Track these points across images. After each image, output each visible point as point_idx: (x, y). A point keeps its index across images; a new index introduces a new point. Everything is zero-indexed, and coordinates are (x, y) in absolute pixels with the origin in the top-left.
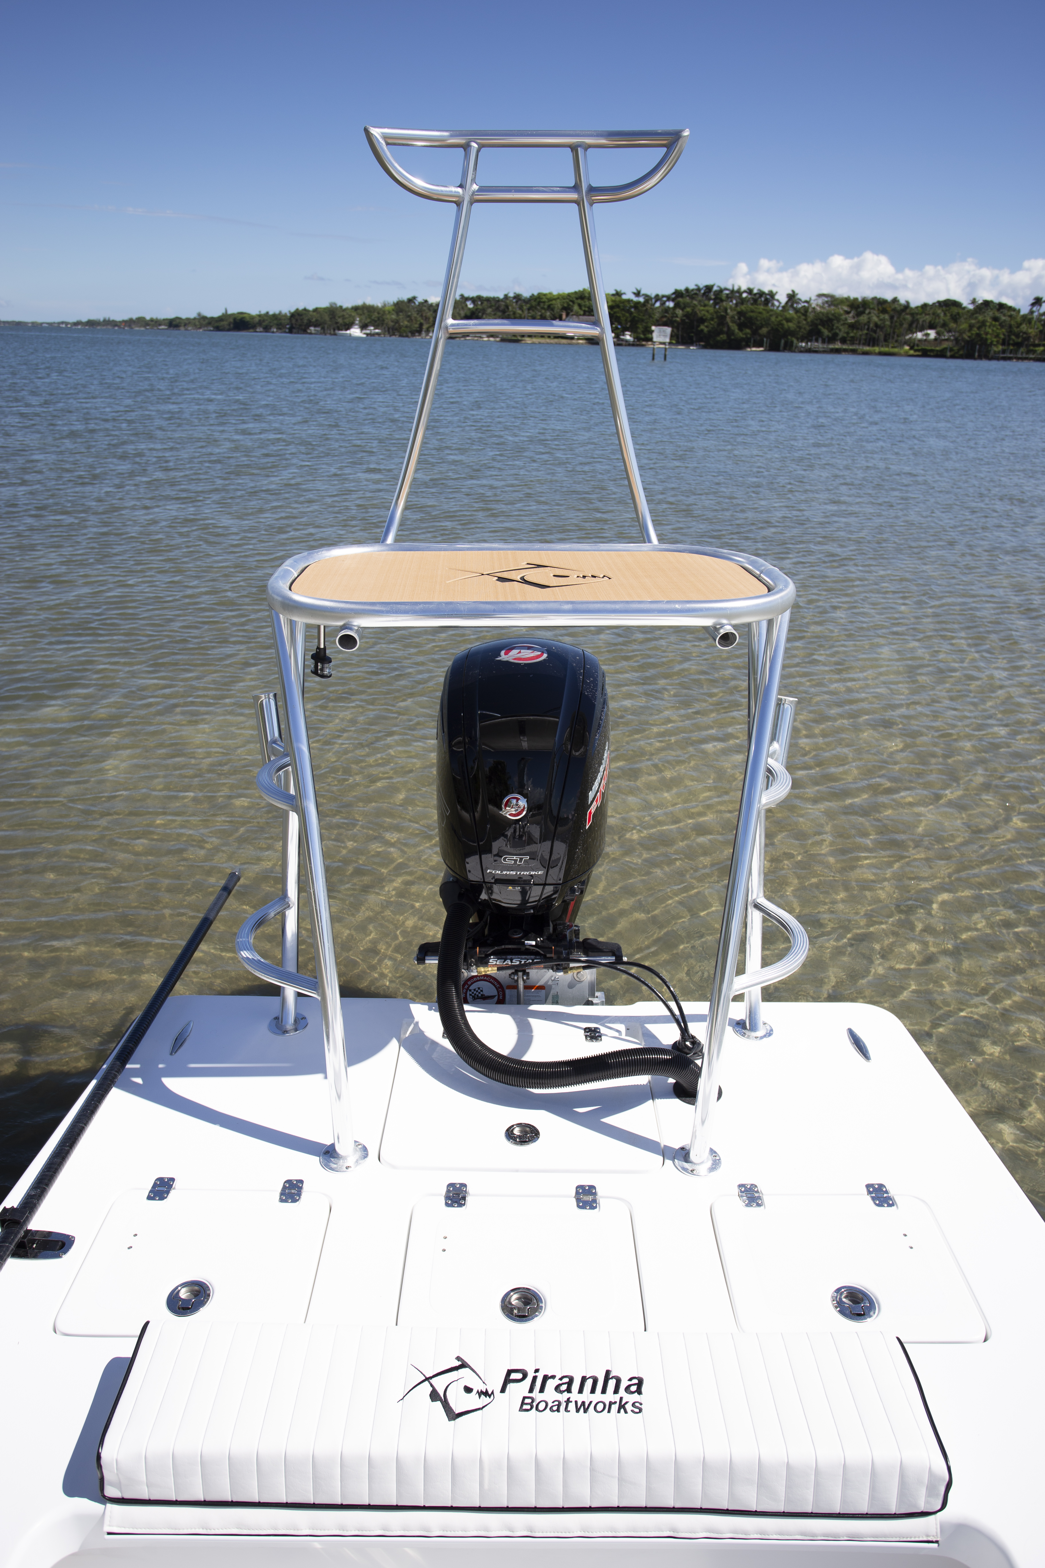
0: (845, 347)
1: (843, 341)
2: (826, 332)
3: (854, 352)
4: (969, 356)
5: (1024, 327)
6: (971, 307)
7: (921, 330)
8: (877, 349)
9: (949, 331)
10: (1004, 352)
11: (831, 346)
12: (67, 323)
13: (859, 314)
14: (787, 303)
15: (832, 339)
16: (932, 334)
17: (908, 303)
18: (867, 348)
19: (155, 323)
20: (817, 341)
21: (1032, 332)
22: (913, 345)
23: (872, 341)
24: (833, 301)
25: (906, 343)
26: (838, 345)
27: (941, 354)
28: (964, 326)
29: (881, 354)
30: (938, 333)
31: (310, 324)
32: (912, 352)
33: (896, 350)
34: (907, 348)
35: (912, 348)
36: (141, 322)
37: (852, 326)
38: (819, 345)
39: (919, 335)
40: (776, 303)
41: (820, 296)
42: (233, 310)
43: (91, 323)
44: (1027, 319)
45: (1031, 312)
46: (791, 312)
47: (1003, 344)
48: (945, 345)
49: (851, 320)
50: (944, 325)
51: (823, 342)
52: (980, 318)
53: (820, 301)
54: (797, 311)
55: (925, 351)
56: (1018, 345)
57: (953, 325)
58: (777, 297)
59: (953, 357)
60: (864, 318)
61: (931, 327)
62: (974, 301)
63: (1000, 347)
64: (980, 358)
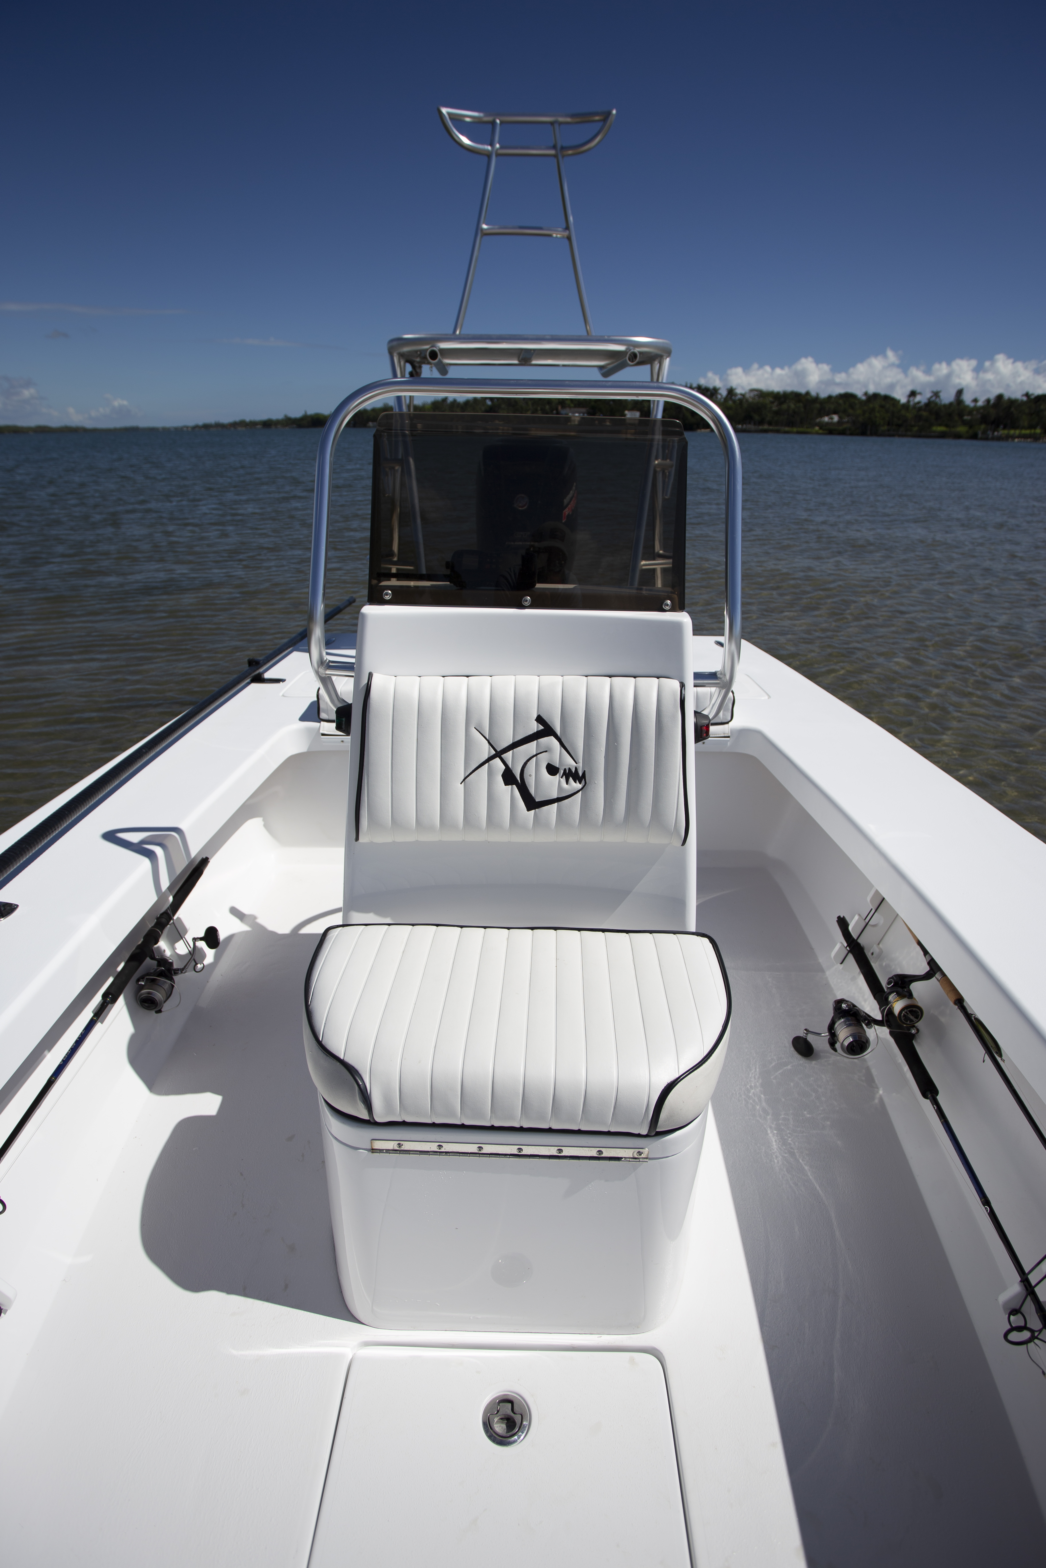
0: (771, 428)
1: (770, 424)
2: (756, 417)
3: (778, 431)
4: (863, 433)
5: (903, 412)
6: (864, 398)
7: (827, 415)
8: (795, 430)
9: (848, 415)
10: (889, 430)
11: (761, 427)
12: (187, 427)
13: (781, 403)
14: (727, 396)
15: (761, 422)
16: (836, 418)
17: (818, 394)
18: (787, 429)
19: (252, 424)
20: (750, 423)
21: (909, 415)
22: (822, 426)
23: (791, 424)
24: (761, 394)
25: (817, 424)
26: (766, 427)
27: (842, 433)
28: (859, 412)
29: (798, 433)
30: (840, 418)
31: (369, 419)
32: (821, 431)
33: (809, 430)
34: (817, 428)
35: (821, 428)
36: (242, 423)
37: (777, 413)
38: (751, 427)
39: (826, 419)
40: (719, 397)
41: (752, 390)
42: (311, 411)
43: (206, 427)
44: (906, 406)
45: (908, 402)
46: (730, 403)
47: (889, 424)
48: (845, 426)
49: (775, 408)
50: (845, 411)
51: (755, 424)
52: (871, 406)
53: (752, 394)
54: (734, 402)
55: (830, 430)
56: (899, 426)
57: (850, 411)
58: (720, 391)
59: (852, 434)
60: (785, 406)
61: (835, 413)
62: (866, 394)
63: (886, 428)
64: (871, 435)
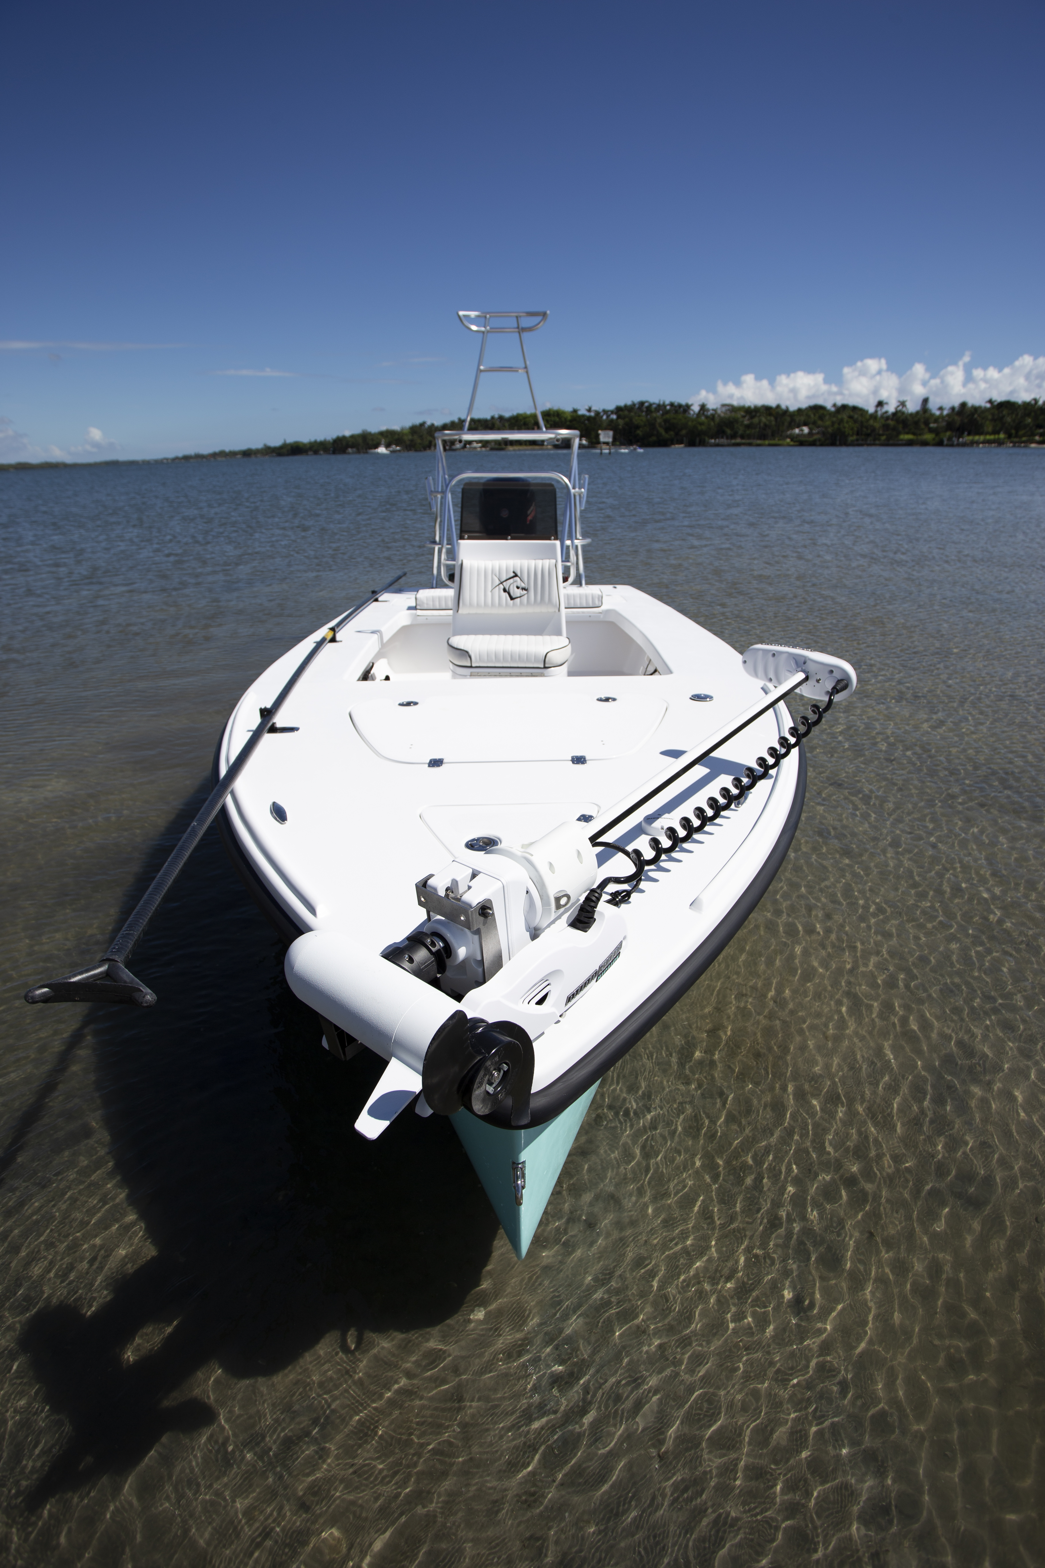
0: (743, 441)
1: (742, 437)
2: (729, 431)
3: (750, 445)
4: (833, 444)
5: (871, 422)
6: (833, 409)
7: (798, 427)
8: (767, 442)
9: (818, 427)
10: (857, 440)
11: (733, 441)
12: (167, 459)
13: (752, 417)
14: (699, 412)
15: (734, 436)
16: (806, 430)
17: (787, 408)
18: (759, 442)
19: (233, 454)
20: (722, 437)
21: (877, 425)
22: (793, 438)
23: (763, 437)
24: (733, 409)
25: (788, 437)
26: (738, 440)
27: (813, 444)
28: (828, 423)
29: (770, 445)
30: (811, 429)
31: (348, 446)
32: (792, 443)
33: (781, 442)
34: (788, 440)
35: (792, 440)
36: (223, 454)
37: (748, 427)
38: (723, 441)
39: (797, 431)
40: (692, 412)
41: (723, 405)
42: (290, 440)
43: (186, 458)
44: (874, 416)
45: (876, 412)
46: (703, 418)
47: (858, 434)
48: (816, 437)
49: (746, 422)
50: (814, 423)
51: (727, 438)
52: (840, 417)
53: (724, 409)
54: (707, 417)
55: (801, 442)
56: (868, 435)
57: (820, 422)
58: (692, 408)
59: (822, 445)
60: (756, 420)
61: (805, 424)
62: (834, 405)
63: (855, 437)
64: (841, 445)
